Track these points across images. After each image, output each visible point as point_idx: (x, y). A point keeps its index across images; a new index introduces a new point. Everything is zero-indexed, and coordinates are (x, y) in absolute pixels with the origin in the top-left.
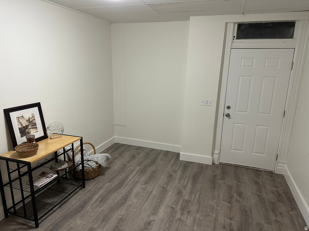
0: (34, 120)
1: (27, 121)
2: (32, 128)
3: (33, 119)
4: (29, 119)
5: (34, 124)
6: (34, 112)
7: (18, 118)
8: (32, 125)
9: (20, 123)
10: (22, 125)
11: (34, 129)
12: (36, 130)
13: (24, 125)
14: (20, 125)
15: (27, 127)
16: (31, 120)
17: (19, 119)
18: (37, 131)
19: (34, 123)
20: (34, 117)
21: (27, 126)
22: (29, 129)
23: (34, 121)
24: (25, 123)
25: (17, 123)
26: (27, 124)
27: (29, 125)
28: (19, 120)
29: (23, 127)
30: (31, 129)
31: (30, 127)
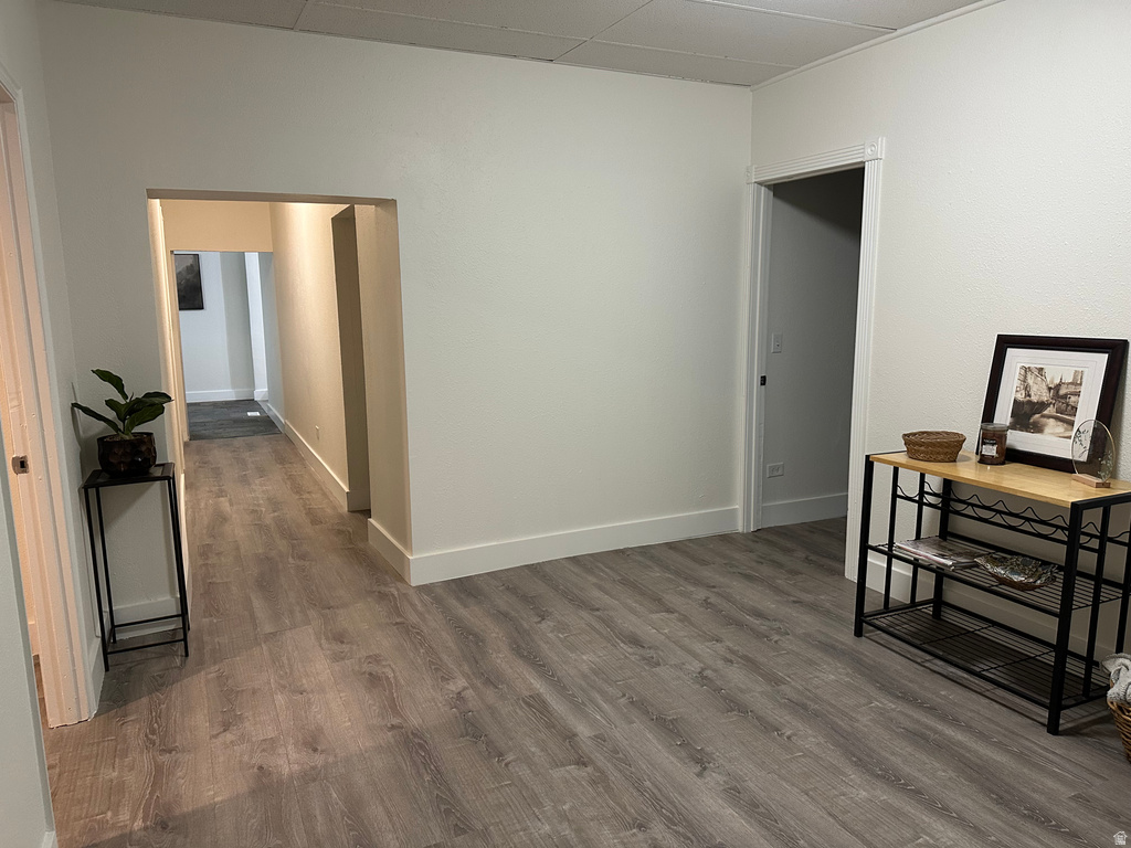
0: (1078, 394)
1: (1050, 389)
2: (1057, 418)
3: (1072, 389)
4: (1058, 386)
5: (1069, 408)
6: (1086, 370)
7: (1027, 370)
8: (1060, 407)
9: (1026, 389)
10: (1029, 396)
11: (1059, 423)
12: (1066, 430)
13: (1034, 399)
14: (1023, 392)
15: (1040, 406)
16: (1063, 391)
17: (1029, 374)
18: (1067, 434)
19: (1068, 405)
20: (1081, 384)
21: (1042, 406)
22: (1043, 416)
23: (1073, 398)
24: (1039, 393)
25: (1017, 383)
26: (1045, 397)
27: (1049, 405)
28: (1025, 377)
29: (1030, 402)
30: (1051, 420)
31: (1050, 410)
